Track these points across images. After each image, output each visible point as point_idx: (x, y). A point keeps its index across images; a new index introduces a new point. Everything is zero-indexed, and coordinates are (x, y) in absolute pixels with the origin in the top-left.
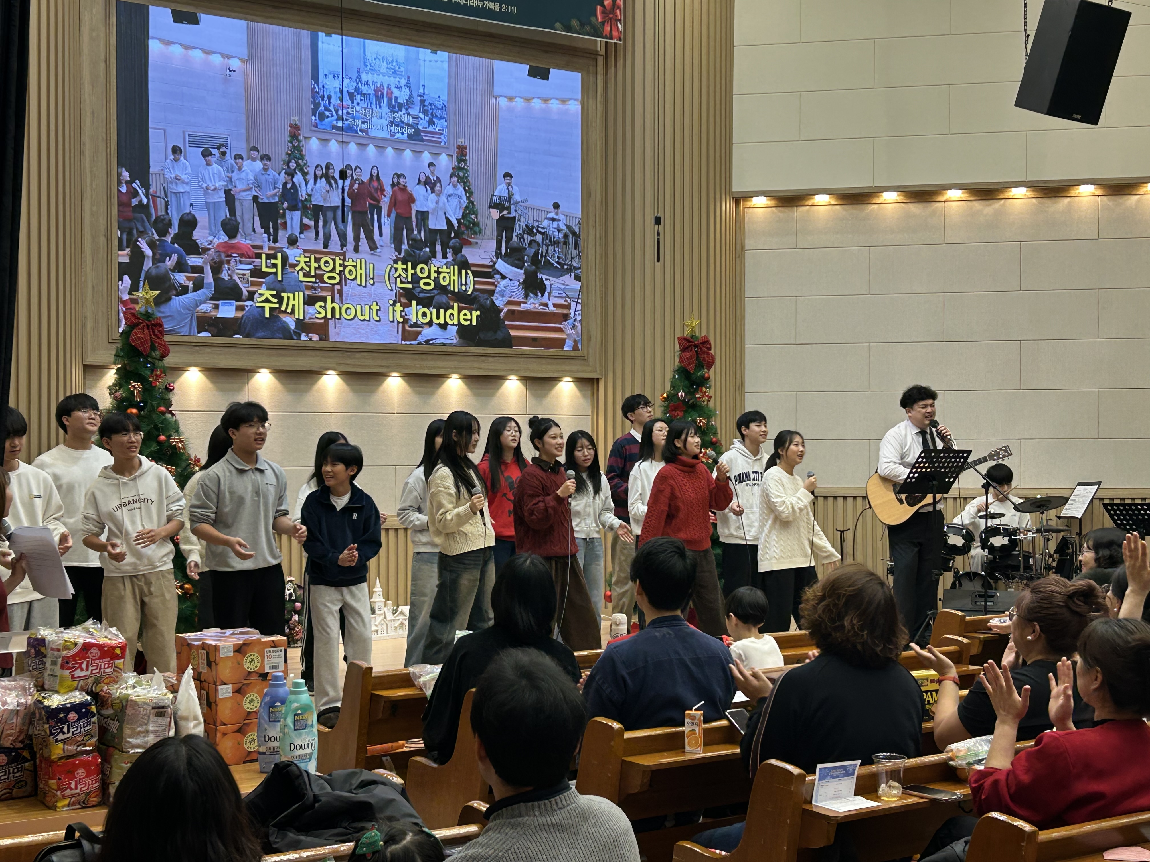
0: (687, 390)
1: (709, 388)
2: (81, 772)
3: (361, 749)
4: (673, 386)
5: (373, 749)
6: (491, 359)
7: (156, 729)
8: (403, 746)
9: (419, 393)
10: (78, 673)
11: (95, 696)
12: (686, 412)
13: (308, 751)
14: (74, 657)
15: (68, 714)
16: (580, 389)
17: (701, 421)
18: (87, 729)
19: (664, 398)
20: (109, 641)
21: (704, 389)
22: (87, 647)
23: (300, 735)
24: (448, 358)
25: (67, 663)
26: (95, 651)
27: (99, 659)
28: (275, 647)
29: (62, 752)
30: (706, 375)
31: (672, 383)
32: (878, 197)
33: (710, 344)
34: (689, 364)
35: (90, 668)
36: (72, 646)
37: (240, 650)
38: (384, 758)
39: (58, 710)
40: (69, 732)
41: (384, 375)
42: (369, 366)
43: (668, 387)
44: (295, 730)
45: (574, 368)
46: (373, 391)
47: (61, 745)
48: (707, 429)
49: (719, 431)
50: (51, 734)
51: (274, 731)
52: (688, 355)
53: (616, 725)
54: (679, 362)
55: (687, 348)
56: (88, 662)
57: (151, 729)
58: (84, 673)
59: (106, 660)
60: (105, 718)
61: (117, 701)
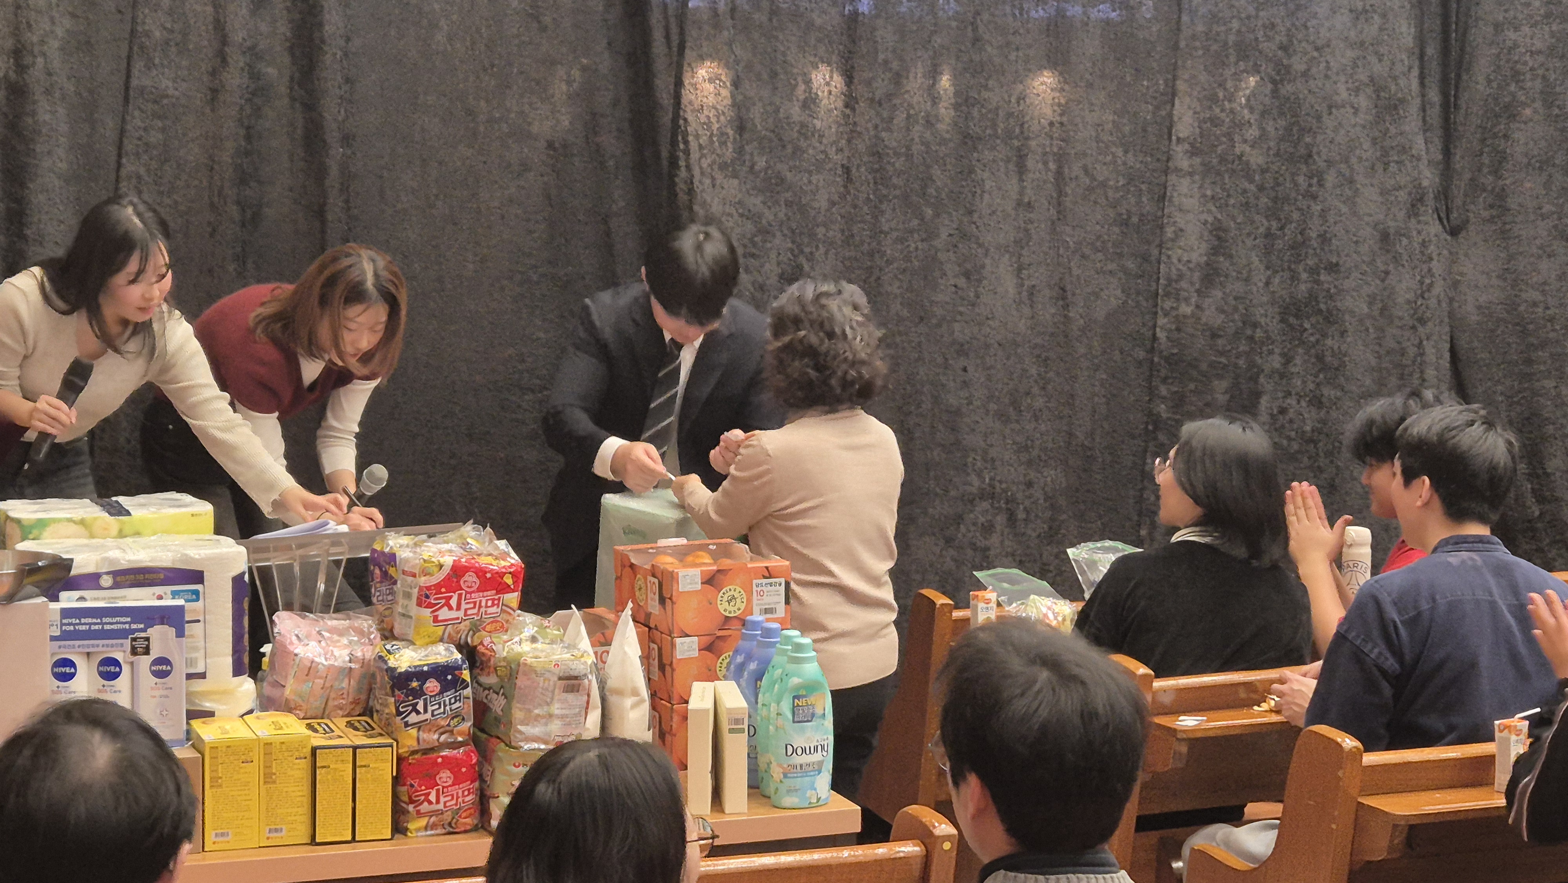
2: (445, 776)
7: (564, 712)
10: (444, 614)
11: (471, 653)
13: (816, 758)
14: (438, 587)
15: (424, 683)
18: (454, 707)
20: (491, 563)
22: (458, 571)
23: (803, 731)
25: (427, 597)
26: (470, 578)
27: (479, 590)
28: (771, 577)
29: (415, 743)
35: (464, 606)
36: (436, 569)
37: (713, 580)
39: (408, 676)
40: (426, 711)
44: (794, 722)
47: (413, 732)
50: (399, 713)
56: (460, 595)
57: (556, 712)
58: (454, 614)
59: (489, 593)
60: (485, 689)
61: (503, 664)
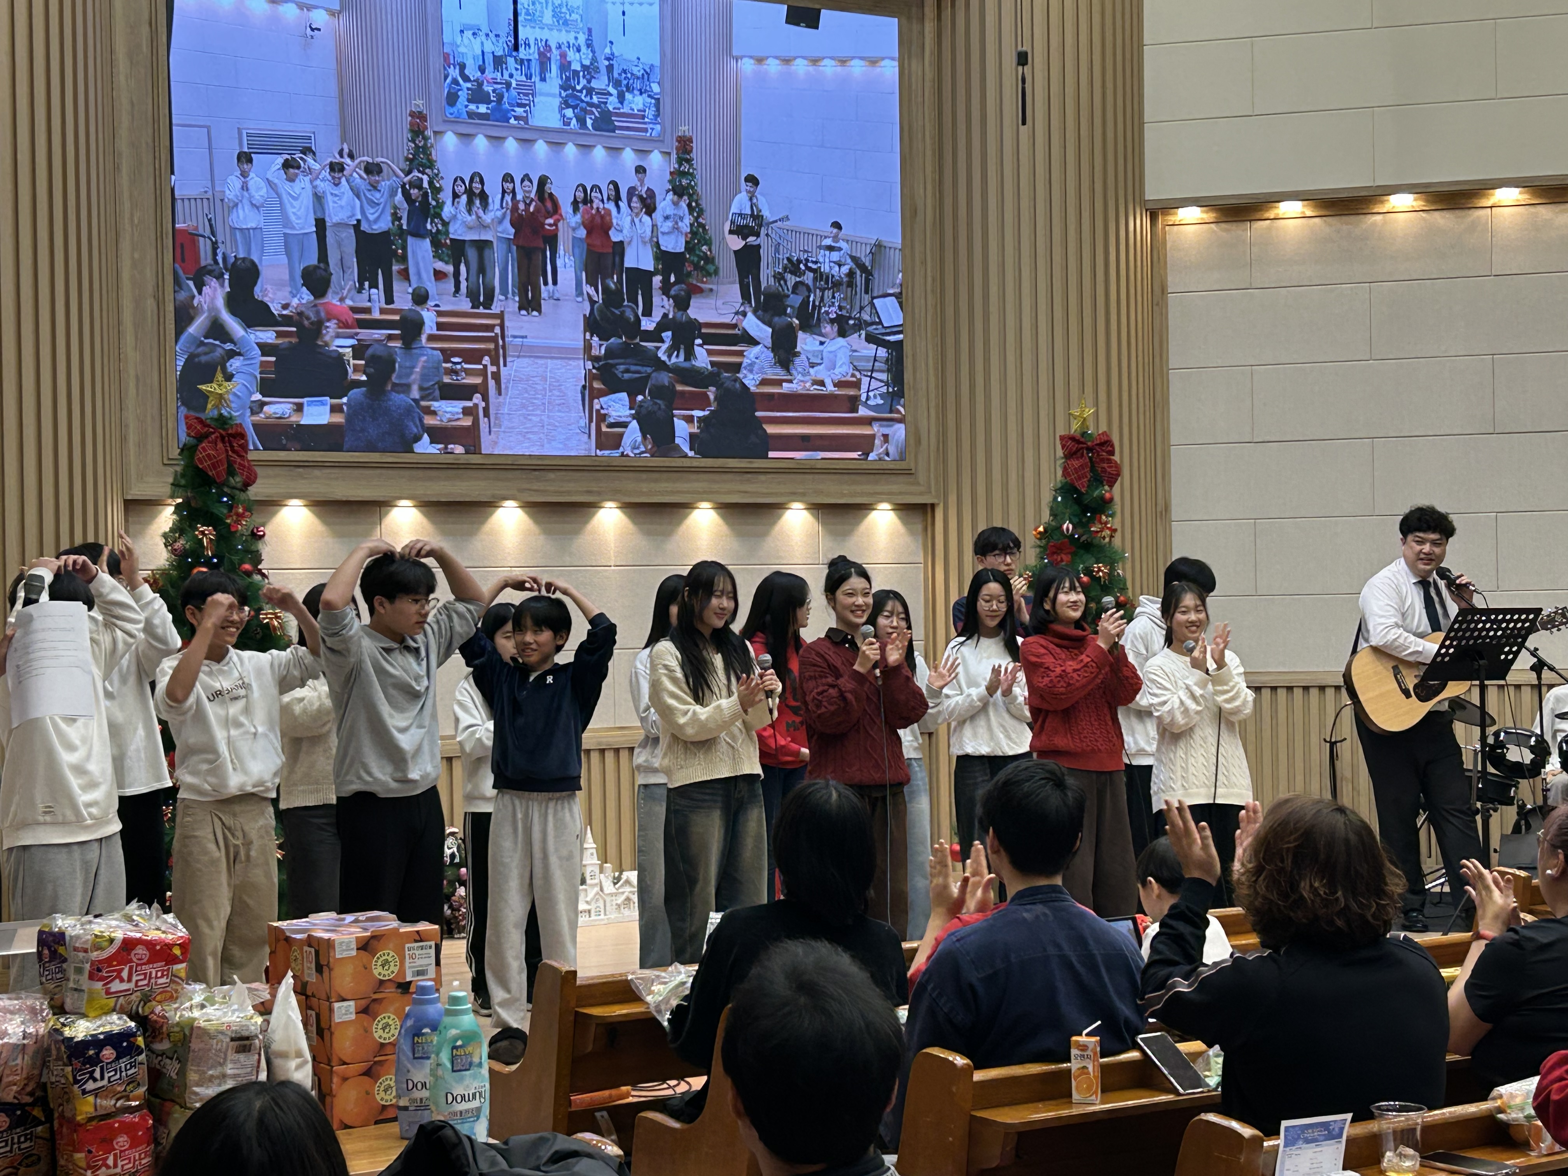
0: (1076, 520)
1: (1112, 516)
2: (122, 1141)
3: (562, 1099)
4: (1054, 514)
5: (580, 1099)
6: (762, 477)
7: (236, 1070)
8: (628, 1095)
9: (648, 533)
10: (116, 986)
11: (143, 1021)
12: (1074, 554)
13: (475, 1104)
14: (109, 961)
15: (101, 1051)
16: (905, 521)
17: (1100, 570)
18: (130, 1072)
19: (1040, 533)
20: (163, 936)
21: (1104, 517)
22: (129, 944)
23: (462, 1079)
24: (694, 476)
25: (99, 970)
26: (140, 950)
27: (149, 962)
28: (421, 941)
29: (92, 1110)
30: (1107, 495)
31: (1051, 509)
32: (1382, 202)
33: (1112, 446)
34: (1080, 478)
35: (135, 978)
36: (106, 944)
37: (366, 946)
38: (598, 1115)
39: (85, 1044)
40: (102, 1078)
41: (594, 506)
42: (569, 493)
43: (1046, 516)
44: (453, 1071)
45: (895, 488)
46: (577, 532)
47: (91, 1099)
48: (1110, 582)
49: (1129, 584)
50: (76, 1082)
51: (421, 1074)
52: (1076, 463)
53: (960, 1061)
54: (1064, 475)
55: (1075, 453)
56: (131, 968)
57: (229, 1072)
58: (124, 986)
59: (160, 964)
60: (158, 1055)
61: (176, 1029)
